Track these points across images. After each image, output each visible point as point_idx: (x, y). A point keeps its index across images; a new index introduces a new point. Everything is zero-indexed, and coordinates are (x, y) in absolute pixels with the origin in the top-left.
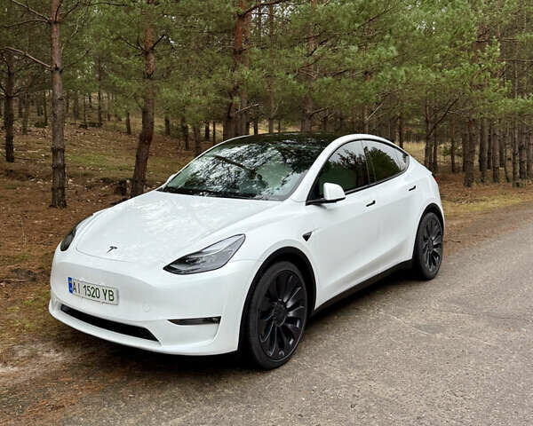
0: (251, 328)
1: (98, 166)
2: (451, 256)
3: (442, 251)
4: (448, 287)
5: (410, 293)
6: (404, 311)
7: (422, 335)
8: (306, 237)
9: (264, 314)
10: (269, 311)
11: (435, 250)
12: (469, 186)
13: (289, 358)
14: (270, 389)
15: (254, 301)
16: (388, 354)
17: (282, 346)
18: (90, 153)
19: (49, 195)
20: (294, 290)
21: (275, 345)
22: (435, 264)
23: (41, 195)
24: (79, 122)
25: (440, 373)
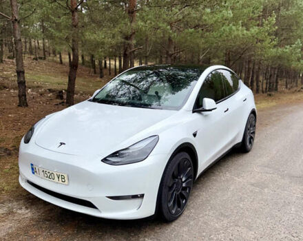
1: (45, 82)
3: (254, 136)
6: (240, 173)
7: (256, 191)
8: (195, 135)
9: (170, 189)
10: (173, 186)
17: (179, 205)
18: (40, 74)
20: (186, 170)
21: (176, 206)
22: (251, 143)
23: (12, 99)
24: (33, 57)
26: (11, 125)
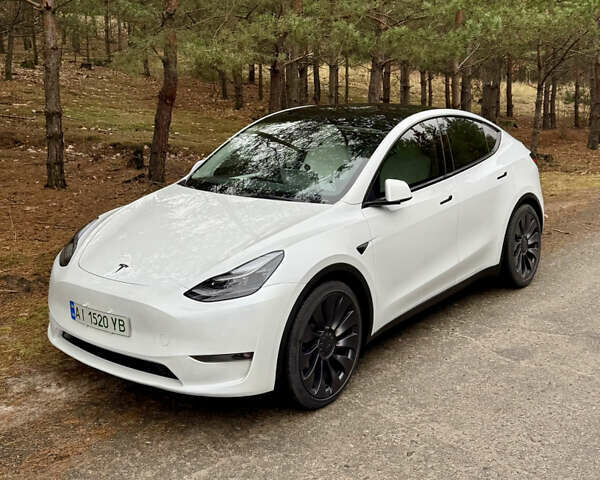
0: (290, 363)
1: (106, 125)
2: (554, 255)
3: (538, 252)
4: (544, 298)
5: (495, 307)
6: (485, 331)
7: (503, 363)
8: (361, 250)
9: (307, 346)
10: (313, 342)
11: (530, 250)
12: (594, 148)
13: (338, 395)
14: (313, 434)
15: (294, 331)
16: (458, 388)
17: (329, 381)
18: (96, 105)
19: (44, 169)
20: (345, 315)
21: (321, 381)
22: (529, 268)
23: (33, 170)
24: (80, 59)
25: (518, 412)
26: (31, 230)
